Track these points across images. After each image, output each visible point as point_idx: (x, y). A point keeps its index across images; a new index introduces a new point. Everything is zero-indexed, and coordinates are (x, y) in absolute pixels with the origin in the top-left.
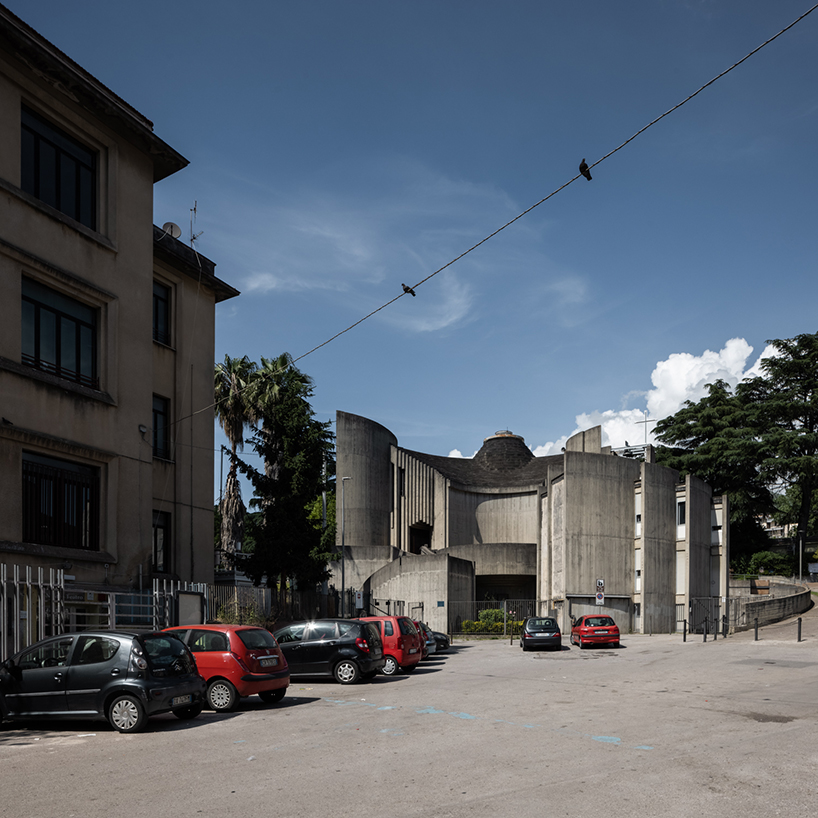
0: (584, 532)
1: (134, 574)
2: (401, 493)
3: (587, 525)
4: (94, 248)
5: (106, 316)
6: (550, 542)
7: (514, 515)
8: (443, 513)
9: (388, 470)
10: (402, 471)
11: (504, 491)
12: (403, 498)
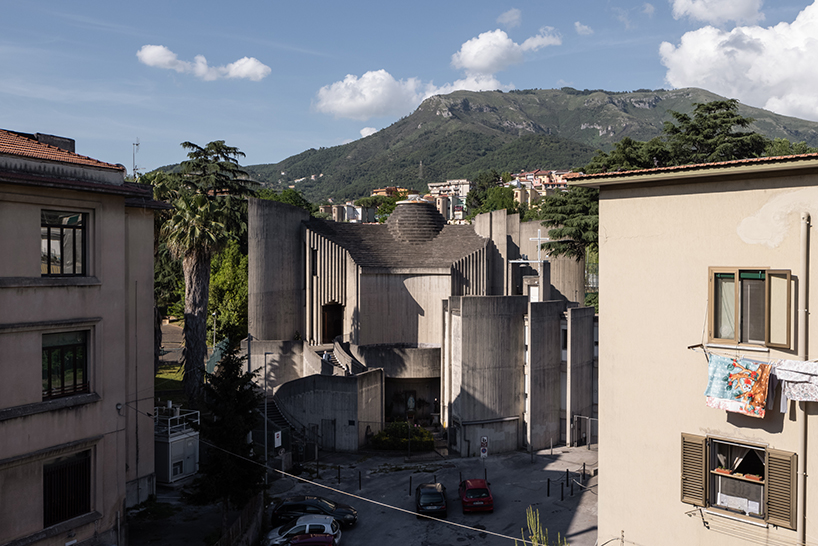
0: (478, 366)
1: (114, 518)
2: (314, 273)
3: (480, 361)
4: (87, 289)
5: (94, 335)
6: (450, 365)
7: (424, 294)
8: (355, 298)
9: (300, 248)
10: (314, 253)
11: (414, 272)
12: (315, 278)
